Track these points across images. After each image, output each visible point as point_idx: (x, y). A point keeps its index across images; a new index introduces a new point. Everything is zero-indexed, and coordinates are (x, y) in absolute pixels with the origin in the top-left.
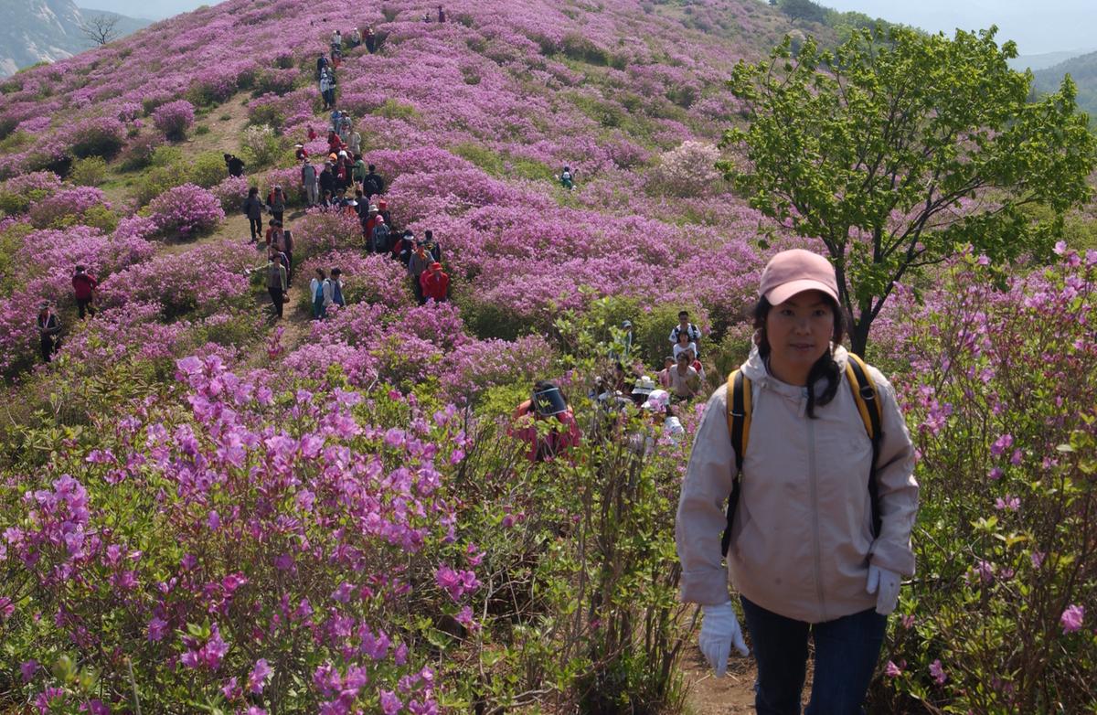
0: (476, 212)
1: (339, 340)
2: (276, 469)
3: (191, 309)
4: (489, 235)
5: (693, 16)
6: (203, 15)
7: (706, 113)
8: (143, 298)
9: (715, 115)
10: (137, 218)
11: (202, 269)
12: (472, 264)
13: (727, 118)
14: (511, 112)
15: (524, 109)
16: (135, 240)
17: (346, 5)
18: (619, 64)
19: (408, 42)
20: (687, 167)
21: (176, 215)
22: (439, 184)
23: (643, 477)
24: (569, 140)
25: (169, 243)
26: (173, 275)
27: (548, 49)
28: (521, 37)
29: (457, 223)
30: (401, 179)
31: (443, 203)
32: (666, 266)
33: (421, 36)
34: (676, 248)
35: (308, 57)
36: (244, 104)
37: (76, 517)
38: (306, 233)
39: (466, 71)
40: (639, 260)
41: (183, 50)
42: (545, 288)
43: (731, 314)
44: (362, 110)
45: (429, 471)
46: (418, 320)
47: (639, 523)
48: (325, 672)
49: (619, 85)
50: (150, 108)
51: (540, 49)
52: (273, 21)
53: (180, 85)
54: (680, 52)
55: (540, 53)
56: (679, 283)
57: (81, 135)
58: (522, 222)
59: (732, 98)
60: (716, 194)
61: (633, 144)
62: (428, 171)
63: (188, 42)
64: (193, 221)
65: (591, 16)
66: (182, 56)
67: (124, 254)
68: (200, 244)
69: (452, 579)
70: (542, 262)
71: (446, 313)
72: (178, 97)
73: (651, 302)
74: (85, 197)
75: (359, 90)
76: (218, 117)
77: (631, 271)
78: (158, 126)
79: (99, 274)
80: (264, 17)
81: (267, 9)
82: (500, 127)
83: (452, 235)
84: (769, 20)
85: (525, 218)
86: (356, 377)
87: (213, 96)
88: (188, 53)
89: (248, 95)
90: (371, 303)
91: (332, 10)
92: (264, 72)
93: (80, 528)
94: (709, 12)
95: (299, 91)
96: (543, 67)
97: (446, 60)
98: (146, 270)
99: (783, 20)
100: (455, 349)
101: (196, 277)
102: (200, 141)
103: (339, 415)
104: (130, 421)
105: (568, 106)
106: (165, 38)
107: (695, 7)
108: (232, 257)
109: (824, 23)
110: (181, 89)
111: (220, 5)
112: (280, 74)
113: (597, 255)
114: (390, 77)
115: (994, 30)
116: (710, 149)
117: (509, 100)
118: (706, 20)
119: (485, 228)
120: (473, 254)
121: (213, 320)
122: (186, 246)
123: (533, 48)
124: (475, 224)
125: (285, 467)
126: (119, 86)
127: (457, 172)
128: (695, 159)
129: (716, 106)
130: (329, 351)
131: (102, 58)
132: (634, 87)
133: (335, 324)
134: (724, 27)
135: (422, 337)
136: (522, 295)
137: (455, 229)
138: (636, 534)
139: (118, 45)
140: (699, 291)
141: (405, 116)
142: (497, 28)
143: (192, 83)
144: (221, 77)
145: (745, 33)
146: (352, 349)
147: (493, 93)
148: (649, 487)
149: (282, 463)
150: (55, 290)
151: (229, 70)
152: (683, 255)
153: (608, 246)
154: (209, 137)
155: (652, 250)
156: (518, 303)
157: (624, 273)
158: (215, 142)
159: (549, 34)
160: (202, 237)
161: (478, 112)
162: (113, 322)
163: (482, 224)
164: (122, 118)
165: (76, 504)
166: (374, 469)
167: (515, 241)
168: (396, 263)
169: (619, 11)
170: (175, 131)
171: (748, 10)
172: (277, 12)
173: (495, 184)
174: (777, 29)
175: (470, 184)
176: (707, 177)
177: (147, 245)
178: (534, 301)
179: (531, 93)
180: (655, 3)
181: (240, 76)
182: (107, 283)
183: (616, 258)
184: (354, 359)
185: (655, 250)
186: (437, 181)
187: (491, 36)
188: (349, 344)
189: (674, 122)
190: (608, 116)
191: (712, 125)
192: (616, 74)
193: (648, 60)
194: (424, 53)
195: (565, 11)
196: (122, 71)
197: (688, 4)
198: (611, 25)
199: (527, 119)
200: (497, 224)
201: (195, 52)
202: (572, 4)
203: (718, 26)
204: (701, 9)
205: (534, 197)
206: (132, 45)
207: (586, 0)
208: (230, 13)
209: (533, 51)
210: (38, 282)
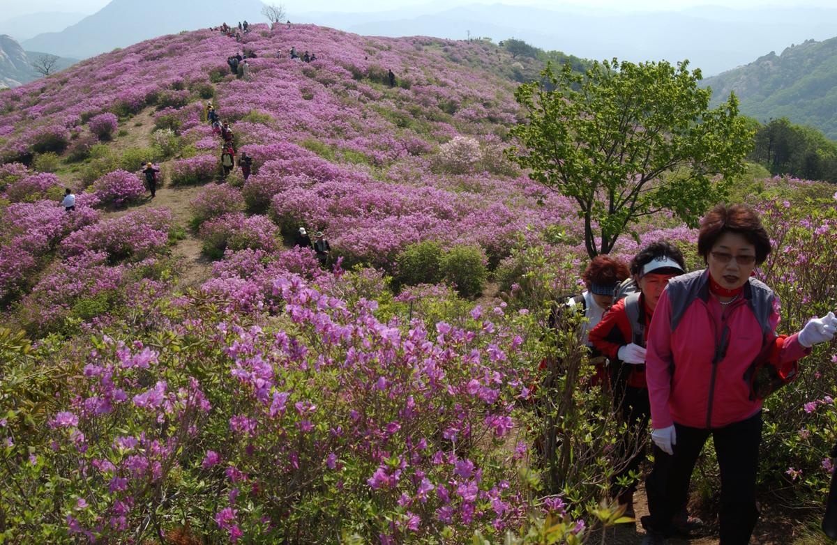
0: (321, 186)
1: (234, 275)
3: (128, 256)
4: (331, 201)
5: (449, 53)
6: (117, 55)
7: (466, 118)
8: (96, 249)
9: (472, 119)
10: (86, 193)
11: (134, 227)
12: (320, 221)
13: (479, 121)
14: (336, 118)
15: (345, 116)
16: (86, 209)
17: (217, 47)
18: (406, 85)
19: (263, 71)
20: (458, 154)
21: (112, 192)
22: (294, 167)
24: (377, 136)
25: (108, 211)
26: (115, 232)
27: (358, 76)
28: (339, 68)
29: (308, 193)
30: (267, 163)
31: (297, 180)
32: (452, 220)
33: (272, 67)
34: (458, 208)
35: (194, 82)
36: (151, 115)
38: (204, 202)
39: (303, 91)
40: (435, 216)
41: (105, 79)
42: (374, 236)
43: (499, 251)
44: (234, 118)
46: (289, 260)
49: (407, 100)
50: (86, 118)
51: (352, 75)
52: (167, 58)
53: (106, 102)
54: (446, 77)
55: (352, 78)
56: (462, 231)
57: (39, 138)
58: (352, 193)
59: (482, 108)
60: (478, 172)
61: (419, 139)
62: (286, 158)
63: (109, 73)
64: (125, 195)
65: (384, 54)
66: (105, 83)
67: (79, 219)
68: (129, 211)
70: (369, 219)
71: (307, 255)
72: (105, 111)
73: (446, 244)
74: (45, 181)
75: (231, 104)
76: (133, 124)
77: (431, 224)
78: (92, 131)
79: (62, 232)
80: (160, 56)
81: (163, 50)
82: (329, 128)
83: (306, 202)
84: (499, 56)
85: (354, 189)
86: (248, 300)
87: (130, 109)
88: (109, 81)
89: (154, 109)
90: (254, 249)
91: (207, 50)
92: (164, 93)
94: (459, 51)
95: (190, 106)
96: (355, 88)
97: (290, 83)
98: (96, 229)
99: (509, 56)
100: (316, 279)
101: (130, 234)
102: (121, 141)
105: (373, 114)
106: (91, 70)
107: (450, 47)
108: (155, 219)
109: (535, 59)
110: (107, 105)
111: (129, 48)
112: (175, 95)
113: (406, 213)
114: (252, 95)
115: (687, 62)
116: (472, 141)
117: (334, 110)
118: (458, 56)
119: (327, 196)
120: (321, 214)
121: (145, 263)
122: (120, 213)
123: (348, 75)
124: (320, 194)
126: (61, 104)
127: (306, 159)
128: (463, 148)
129: (473, 113)
130: (228, 282)
131: (48, 84)
132: (417, 100)
133: (231, 264)
134: (470, 60)
135: (291, 271)
136: (358, 241)
137: (307, 198)
139: (59, 76)
140: (477, 236)
141: (265, 121)
142: (323, 61)
143: (114, 101)
144: (135, 97)
145: (484, 64)
146: (243, 281)
147: (323, 105)
150: (32, 245)
151: (141, 91)
152: (464, 212)
153: (414, 208)
154: (128, 138)
155: (442, 210)
156: (356, 247)
157: (426, 225)
158: (132, 141)
159: (358, 65)
160: (131, 206)
161: (313, 118)
162: (74, 266)
163: (325, 194)
164: (67, 126)
167: (352, 204)
168: (268, 222)
169: (402, 50)
170: (104, 134)
171: (486, 49)
172: (170, 52)
173: (332, 166)
174: (505, 62)
175: (315, 168)
176: (471, 160)
177: (95, 212)
178: (367, 245)
179: (348, 105)
180: (423, 45)
181: (148, 95)
182: (68, 239)
183: (419, 215)
184: (246, 288)
185: (444, 210)
186: (293, 165)
187: (319, 67)
188: (241, 278)
189: (445, 124)
190: (401, 120)
191: (471, 125)
192: (404, 92)
193: (425, 82)
194: (275, 78)
195: (366, 50)
196: (62, 93)
197: (445, 45)
198: (398, 59)
199: (347, 123)
200: (336, 194)
201: (115, 79)
202: (371, 46)
203: (466, 60)
204: (454, 49)
205: (359, 175)
206: (69, 75)
207: (380, 43)
208: (137, 53)
209: (347, 77)
210: (19, 239)
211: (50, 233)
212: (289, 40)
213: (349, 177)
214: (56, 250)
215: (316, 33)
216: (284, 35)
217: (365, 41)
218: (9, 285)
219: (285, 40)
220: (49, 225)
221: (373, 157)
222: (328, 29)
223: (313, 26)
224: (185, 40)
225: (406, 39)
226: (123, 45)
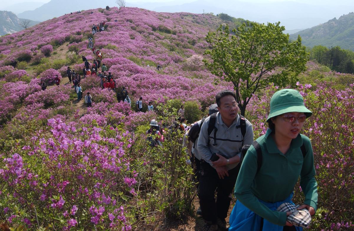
0: (134, 76)
1: (96, 113)
2: (77, 150)
3: (53, 105)
4: (138, 82)
5: (195, 19)
6: (55, 20)
7: (199, 47)
8: (39, 102)
9: (202, 47)
10: (37, 79)
11: (56, 93)
12: (133, 90)
13: (205, 48)
14: (144, 47)
15: (148, 46)
16: (36, 85)
17: (96, 17)
18: (174, 33)
19: (114, 27)
20: (194, 62)
21: (48, 78)
22: (124, 68)
23: (182, 150)
24: (161, 55)
26: (47, 95)
27: (154, 29)
28: (146, 26)
29: (129, 79)
30: (113, 66)
31: (125, 73)
32: (188, 90)
33: (118, 25)
34: (191, 85)
35: (85, 32)
36: (67, 45)
37: (19, 165)
38: (85, 82)
39: (131, 35)
40: (181, 89)
41: (49, 30)
42: (154, 97)
43: (207, 104)
44: (101, 47)
45: (121, 150)
46: (118, 107)
47: (182, 163)
48: (93, 208)
49: (174, 39)
50: (40, 47)
51: (152, 29)
52: (75, 22)
53: (48, 40)
54: (192, 30)
55: (152, 30)
56: (192, 95)
57: (20, 55)
58: (147, 78)
59: (206, 43)
60: (202, 70)
61: (178, 56)
62: (120, 64)
63: (51, 28)
64: (53, 79)
65: (166, 20)
66: (49, 32)
67: (33, 89)
69: (129, 181)
70: (153, 90)
71: (126, 105)
72: (48, 44)
73: (184, 100)
74: (21, 73)
75: (100, 41)
76: (60, 49)
77: (179, 92)
78: (42, 52)
79: (25, 95)
80: (72, 21)
81: (73, 18)
82: (141, 51)
83: (128, 82)
84: (216, 21)
85: (148, 77)
86: (100, 123)
87: (58, 43)
88: (51, 31)
89: (68, 43)
90: (104, 102)
91: (92, 18)
92: (73, 36)
93: (20, 169)
94: (199, 18)
95: (83, 42)
96: (153, 34)
97: (125, 32)
98: (39, 94)
99: (220, 20)
100: (129, 115)
101: (54, 96)
102: (54, 56)
103: (95, 134)
104: (34, 138)
105: (160, 45)
106: (44, 27)
107: (195, 17)
108: (64, 89)
109: (232, 21)
110: (49, 41)
111: (60, 17)
112: (77, 37)
113: (169, 87)
115: (279, 23)
116: (201, 57)
117: (143, 44)
118: (199, 21)
119: (137, 80)
120: (134, 88)
121: (59, 108)
122: (51, 87)
123: (150, 29)
124: (134, 79)
125: (80, 150)
126: (31, 41)
128: (196, 60)
129: (202, 45)
130: (93, 116)
131: (26, 33)
132: (179, 40)
133: (94, 108)
134: (204, 22)
135: (119, 111)
136: (148, 99)
137: (128, 81)
138: (181, 167)
139: (30, 29)
140: (198, 97)
141: (114, 48)
142: (140, 23)
143: (52, 39)
144: (60, 38)
145: (210, 24)
146: (99, 115)
147: (139, 42)
148: (184, 153)
149: (79, 149)
150: (13, 100)
151: (63, 36)
152: (193, 87)
153: (172, 85)
154: (57, 55)
156: (147, 101)
157: (177, 92)
158: (59, 56)
159: (154, 25)
161: (134, 47)
162: (30, 109)
163: (136, 79)
164: (32, 50)
165: (19, 162)
166: (105, 150)
167: (145, 84)
169: (174, 18)
170: (47, 53)
171: (211, 18)
172: (77, 19)
173: (140, 68)
174: (219, 23)
175: (132, 68)
176: (200, 65)
179: (149, 42)
180: (184, 16)
181: (66, 37)
182: (28, 97)
183: (174, 88)
184: (100, 118)
185: (185, 86)
186: (123, 67)
187: (138, 26)
188: (99, 114)
189: (190, 50)
190: (171, 48)
191: (201, 50)
192: (174, 36)
193: (183, 32)
194: (119, 30)
195: (159, 18)
196: (31, 36)
197: (193, 16)
198: (172, 22)
199: (148, 49)
200: (140, 79)
201: (53, 31)
202: (161, 16)
203: (202, 22)
204: (197, 18)
205: (151, 71)
206: (34, 29)
207: (165, 15)
208: (63, 19)
209: (150, 30)
210: (8, 97)
211: (20, 95)
212: (126, 14)
213: (147, 72)
214: (23, 102)
215: (138, 11)
216: (124, 12)
217: (159, 15)
218: (2, 117)
219: (125, 14)
220: (20, 92)
221: (159, 63)
222: (143, 10)
223: (137, 8)
224: (83, 14)
225: (177, 14)
226: (58, 16)
